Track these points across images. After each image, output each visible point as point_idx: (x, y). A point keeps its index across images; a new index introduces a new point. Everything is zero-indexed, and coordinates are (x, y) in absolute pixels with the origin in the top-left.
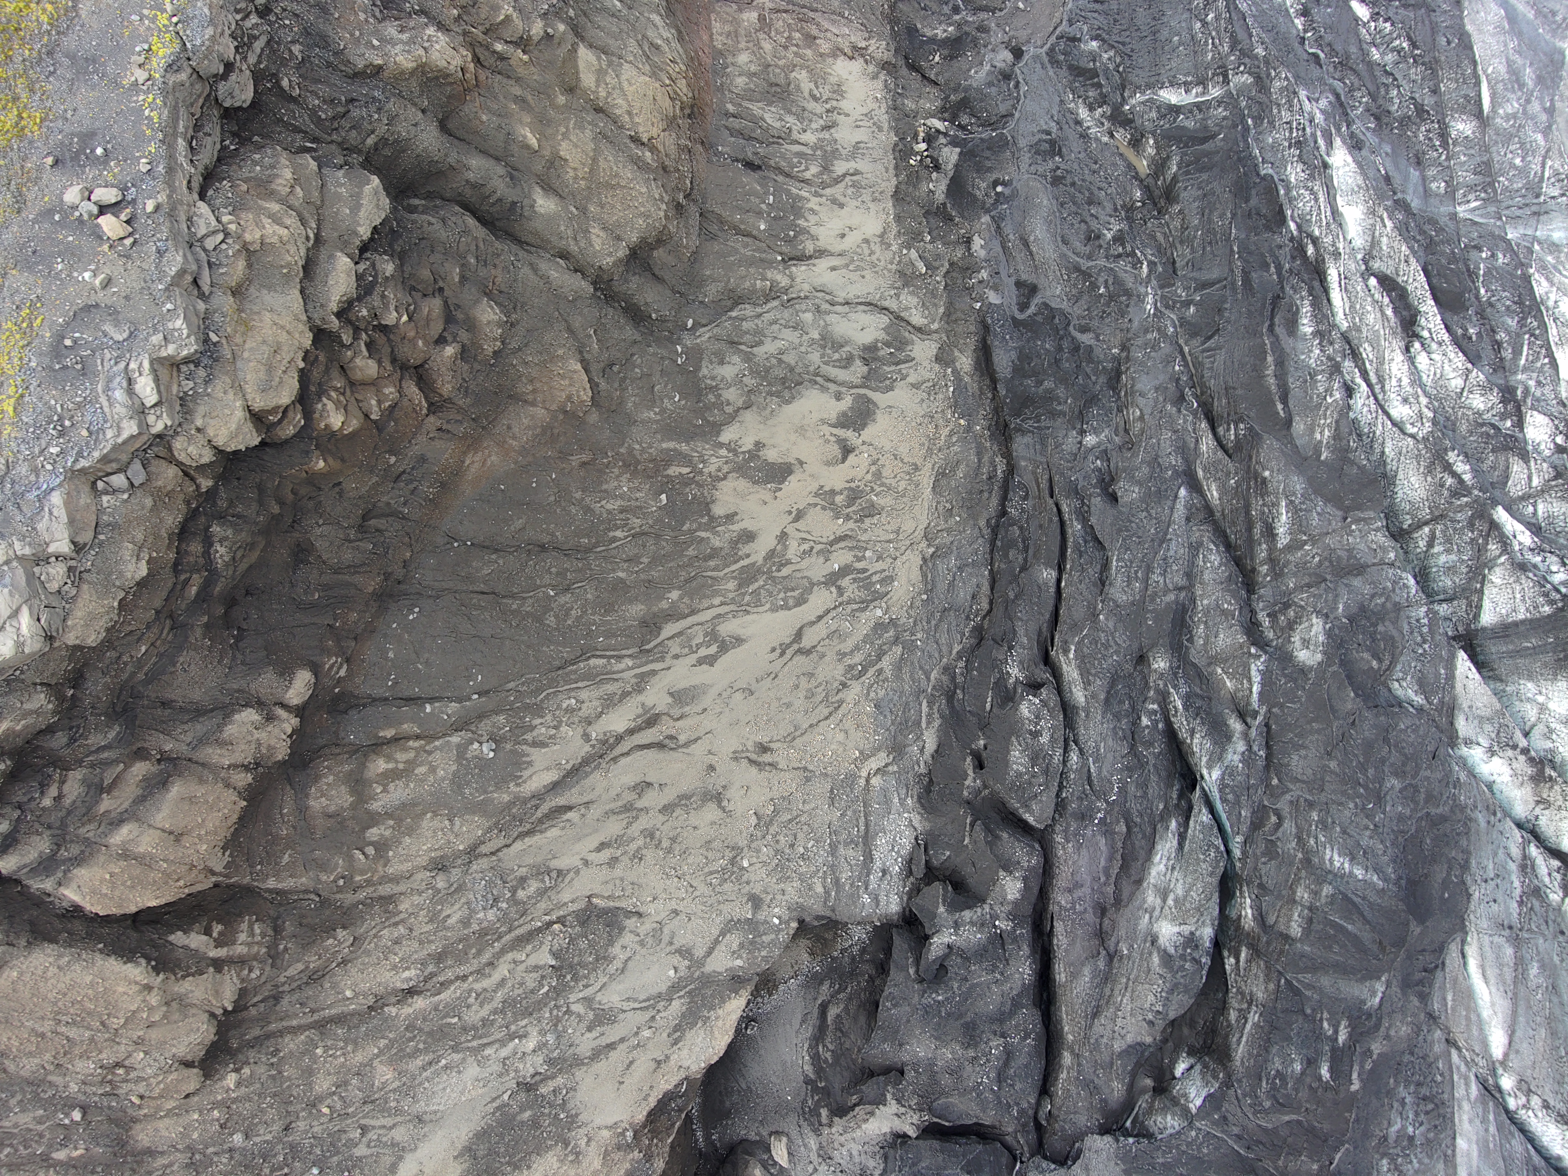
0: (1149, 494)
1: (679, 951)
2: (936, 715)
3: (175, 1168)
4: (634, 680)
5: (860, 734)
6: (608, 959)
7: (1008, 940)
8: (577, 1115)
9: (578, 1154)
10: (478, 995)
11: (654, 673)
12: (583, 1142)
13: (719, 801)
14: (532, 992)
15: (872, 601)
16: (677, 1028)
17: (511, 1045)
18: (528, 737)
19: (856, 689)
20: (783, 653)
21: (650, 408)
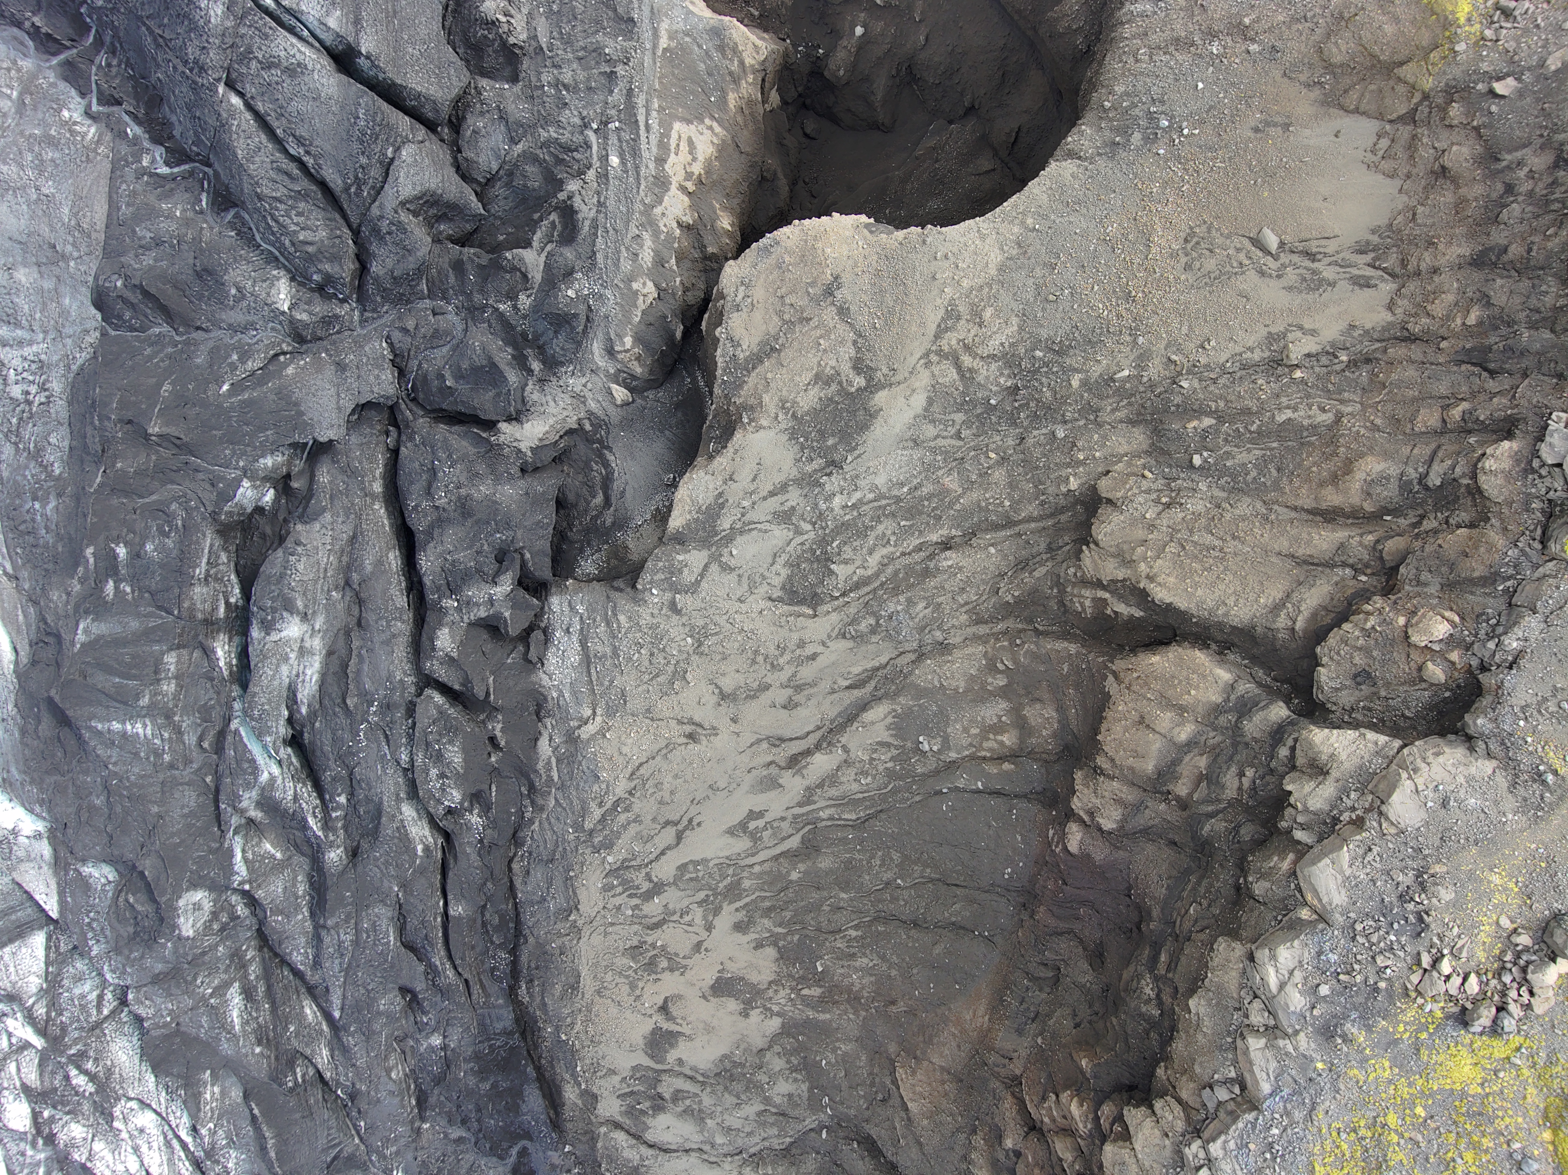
0: (369, 1006)
1: (731, 569)
2: (542, 772)
3: (1109, 408)
4: (816, 798)
5: (609, 752)
6: (787, 564)
7: (444, 588)
8: (790, 439)
9: (783, 406)
10: (888, 541)
11: (800, 805)
12: (781, 416)
13: (721, 692)
14: (846, 543)
15: (618, 869)
16: (722, 505)
17: (853, 499)
18: (894, 752)
19: (621, 788)
20: (690, 821)
21: (845, 1054)
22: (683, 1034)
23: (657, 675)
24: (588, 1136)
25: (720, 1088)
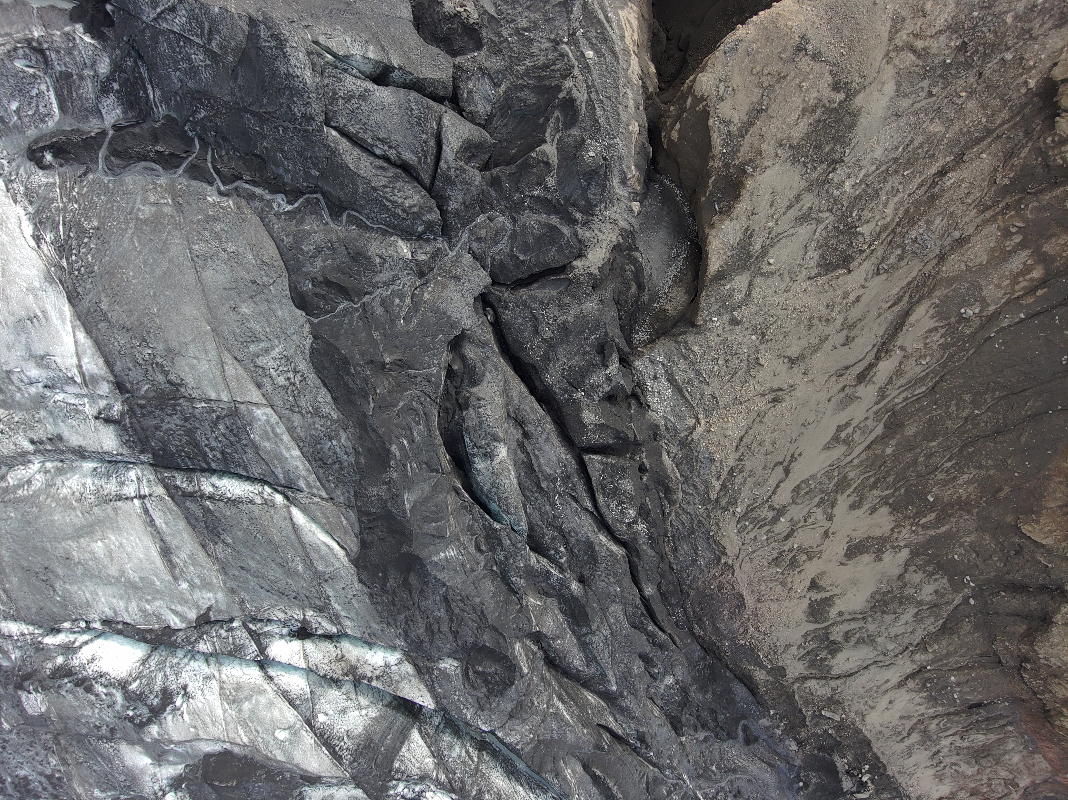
0: (630, 674)
1: (772, 274)
2: (672, 476)
4: (888, 392)
5: (716, 440)
6: (819, 247)
8: (793, 164)
9: (781, 145)
10: (898, 191)
11: (877, 403)
12: (780, 152)
13: (790, 359)
14: (863, 209)
15: (746, 513)
16: (751, 235)
17: (860, 178)
18: (942, 331)
19: (731, 461)
20: (792, 456)
21: (971, 543)
22: (836, 595)
23: (735, 373)
24: (784, 697)
25: (879, 614)
